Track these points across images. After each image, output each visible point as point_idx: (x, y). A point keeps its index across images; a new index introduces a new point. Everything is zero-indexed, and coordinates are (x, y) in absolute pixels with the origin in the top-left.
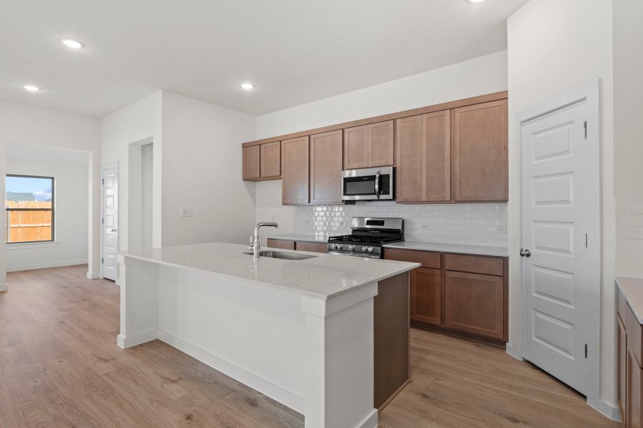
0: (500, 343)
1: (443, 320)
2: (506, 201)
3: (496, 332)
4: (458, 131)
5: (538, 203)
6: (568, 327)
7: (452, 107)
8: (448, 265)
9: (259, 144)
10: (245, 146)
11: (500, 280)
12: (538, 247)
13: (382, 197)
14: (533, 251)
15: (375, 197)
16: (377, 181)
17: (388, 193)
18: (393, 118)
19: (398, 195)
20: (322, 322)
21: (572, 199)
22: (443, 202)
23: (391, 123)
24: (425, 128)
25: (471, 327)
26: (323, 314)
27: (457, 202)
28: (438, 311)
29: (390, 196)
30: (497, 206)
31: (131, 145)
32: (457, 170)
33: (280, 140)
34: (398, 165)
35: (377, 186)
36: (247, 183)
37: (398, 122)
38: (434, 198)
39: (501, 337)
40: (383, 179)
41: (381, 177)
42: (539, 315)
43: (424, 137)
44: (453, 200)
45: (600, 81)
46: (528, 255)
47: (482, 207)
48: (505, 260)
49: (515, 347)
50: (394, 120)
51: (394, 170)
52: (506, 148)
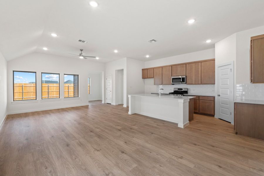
0: (213, 116)
1: (199, 111)
2: (215, 84)
3: (212, 113)
4: (202, 68)
5: (222, 85)
6: (228, 110)
7: (201, 62)
8: (200, 98)
9: (147, 69)
10: (143, 70)
11: (213, 102)
12: (222, 94)
13: (183, 83)
14: (221, 95)
15: (181, 83)
16: (181, 79)
17: (184, 82)
18: (186, 64)
19: (187, 82)
20: (182, 104)
21: (228, 84)
22: (199, 84)
23: (185, 65)
24: (194, 67)
25: (206, 112)
26: (183, 102)
27: (202, 84)
28: (198, 109)
29: (185, 83)
30: (212, 85)
31: (116, 70)
32: (202, 77)
33: (153, 68)
34: (187, 75)
35: (181, 80)
36: (144, 79)
37: (187, 65)
38: (196, 83)
39: (213, 114)
40: (183, 79)
41: (182, 78)
42: (222, 108)
43: (194, 69)
44: (201, 84)
45: (234, 61)
46: (219, 96)
47: (209, 85)
48: (214, 97)
49: (216, 116)
50: (186, 65)
51: (186, 76)
52: (215, 72)
